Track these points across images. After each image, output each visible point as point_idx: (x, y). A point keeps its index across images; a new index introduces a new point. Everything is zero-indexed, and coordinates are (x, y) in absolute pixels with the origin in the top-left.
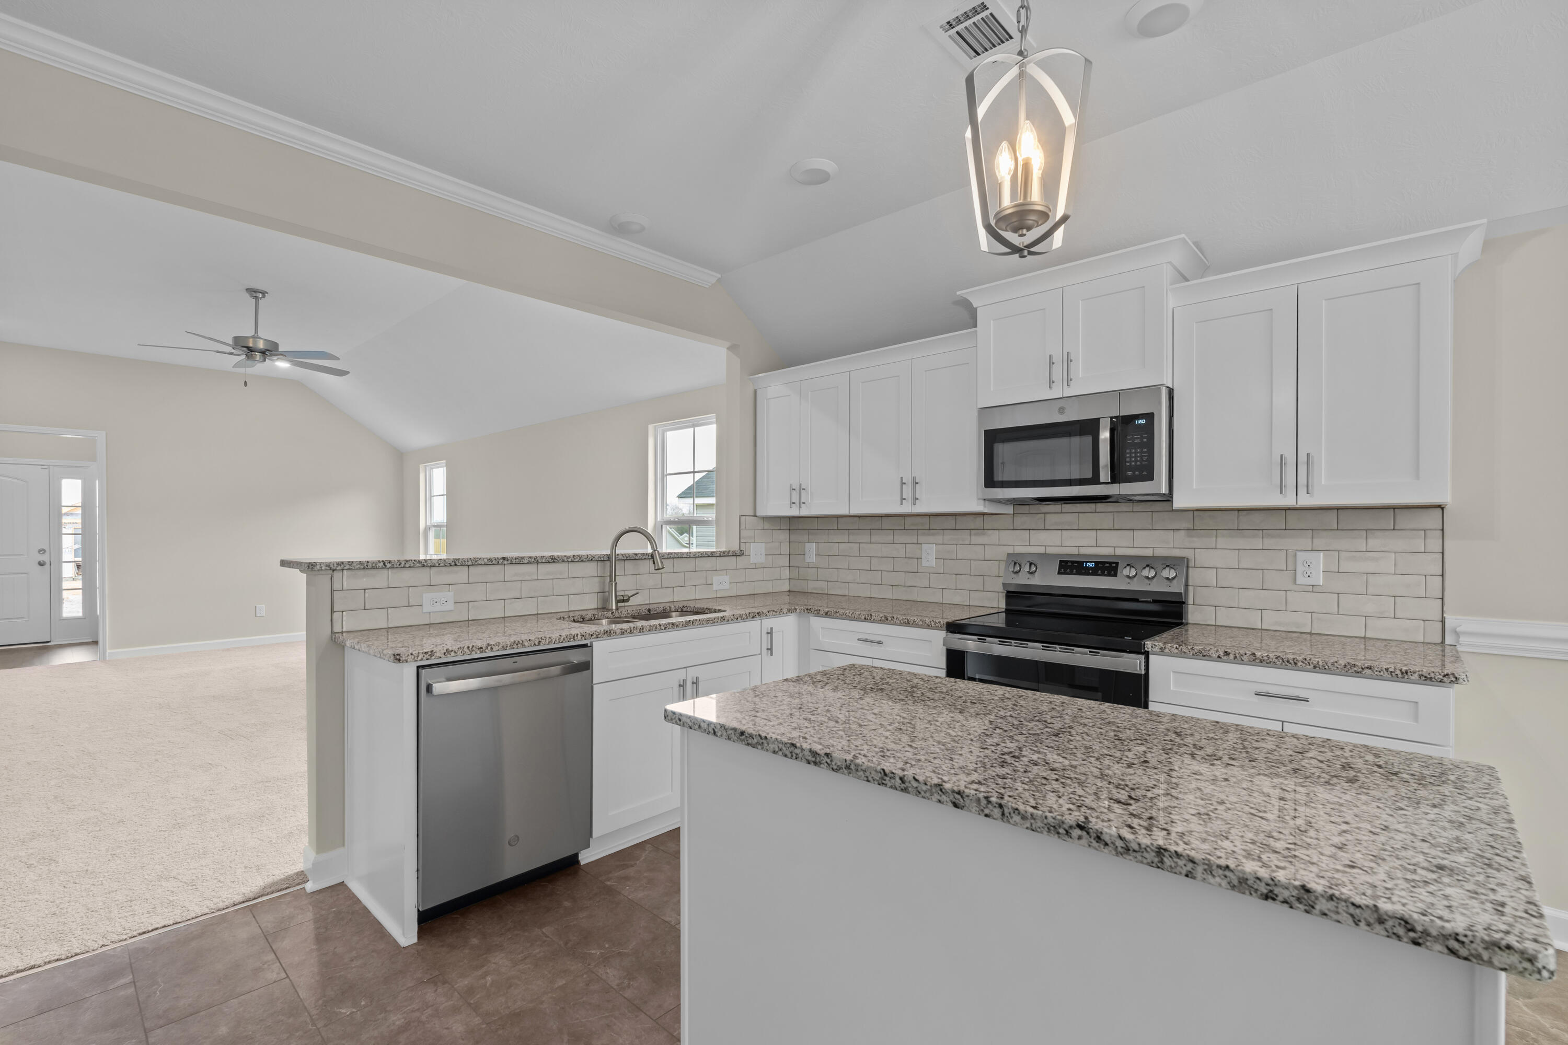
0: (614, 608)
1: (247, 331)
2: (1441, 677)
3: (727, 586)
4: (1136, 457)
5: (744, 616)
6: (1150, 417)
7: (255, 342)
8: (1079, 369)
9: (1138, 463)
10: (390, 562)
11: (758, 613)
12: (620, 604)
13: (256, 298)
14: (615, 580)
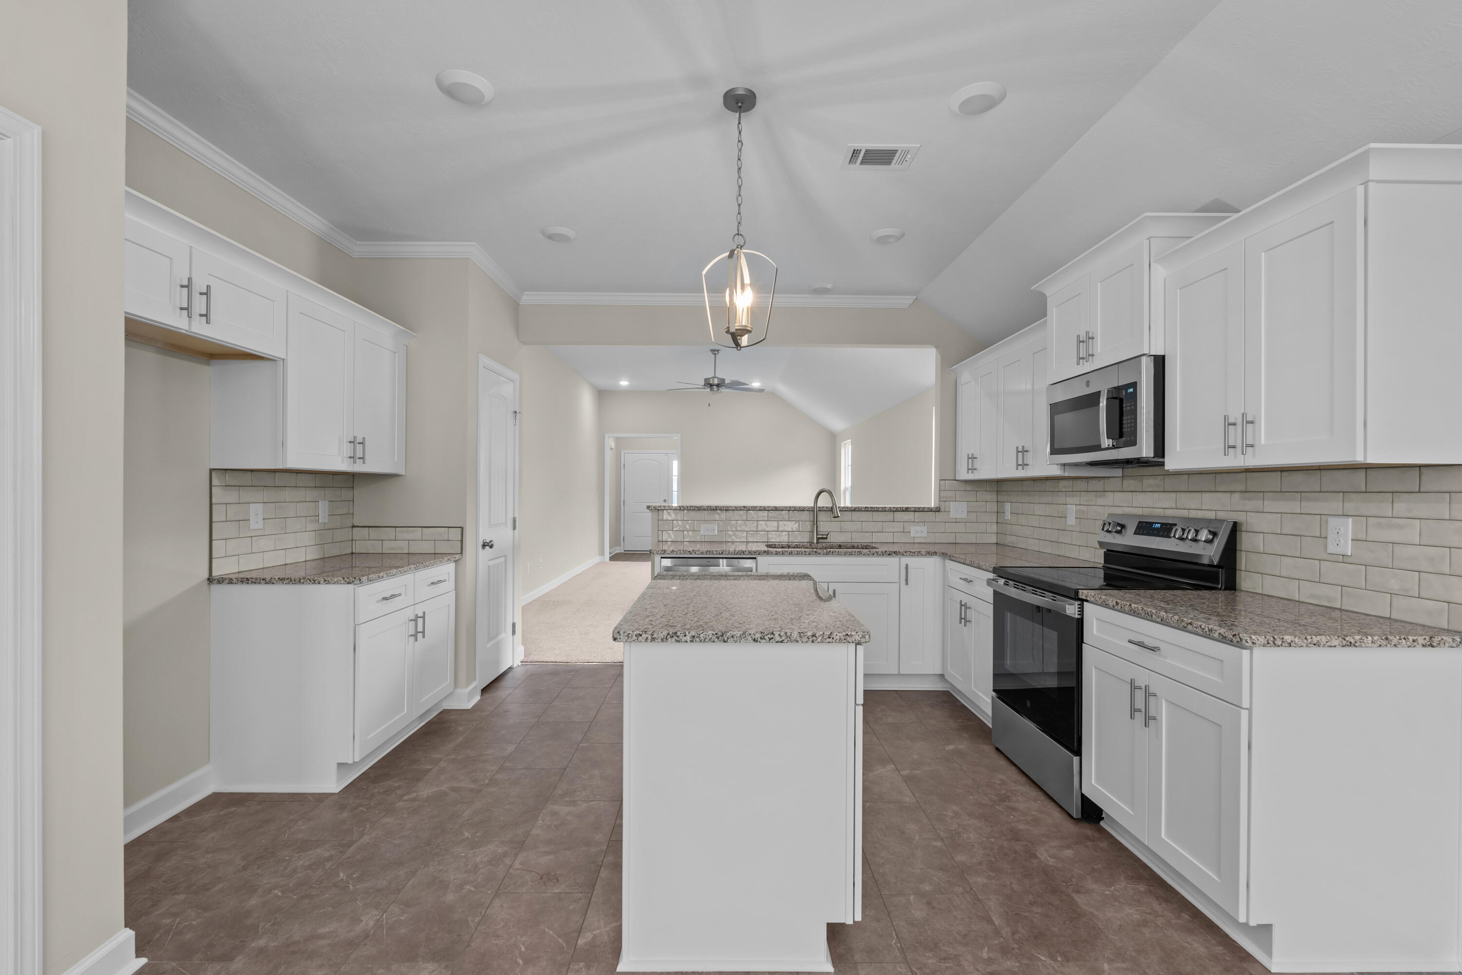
0: (815, 542)
1: (710, 375)
2: (1231, 636)
3: (925, 534)
4: (1130, 423)
5: (880, 553)
6: (1134, 385)
7: (713, 381)
8: (1098, 346)
9: (1129, 430)
10: (683, 507)
11: (894, 552)
12: (820, 541)
13: (715, 354)
14: (817, 524)
